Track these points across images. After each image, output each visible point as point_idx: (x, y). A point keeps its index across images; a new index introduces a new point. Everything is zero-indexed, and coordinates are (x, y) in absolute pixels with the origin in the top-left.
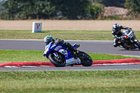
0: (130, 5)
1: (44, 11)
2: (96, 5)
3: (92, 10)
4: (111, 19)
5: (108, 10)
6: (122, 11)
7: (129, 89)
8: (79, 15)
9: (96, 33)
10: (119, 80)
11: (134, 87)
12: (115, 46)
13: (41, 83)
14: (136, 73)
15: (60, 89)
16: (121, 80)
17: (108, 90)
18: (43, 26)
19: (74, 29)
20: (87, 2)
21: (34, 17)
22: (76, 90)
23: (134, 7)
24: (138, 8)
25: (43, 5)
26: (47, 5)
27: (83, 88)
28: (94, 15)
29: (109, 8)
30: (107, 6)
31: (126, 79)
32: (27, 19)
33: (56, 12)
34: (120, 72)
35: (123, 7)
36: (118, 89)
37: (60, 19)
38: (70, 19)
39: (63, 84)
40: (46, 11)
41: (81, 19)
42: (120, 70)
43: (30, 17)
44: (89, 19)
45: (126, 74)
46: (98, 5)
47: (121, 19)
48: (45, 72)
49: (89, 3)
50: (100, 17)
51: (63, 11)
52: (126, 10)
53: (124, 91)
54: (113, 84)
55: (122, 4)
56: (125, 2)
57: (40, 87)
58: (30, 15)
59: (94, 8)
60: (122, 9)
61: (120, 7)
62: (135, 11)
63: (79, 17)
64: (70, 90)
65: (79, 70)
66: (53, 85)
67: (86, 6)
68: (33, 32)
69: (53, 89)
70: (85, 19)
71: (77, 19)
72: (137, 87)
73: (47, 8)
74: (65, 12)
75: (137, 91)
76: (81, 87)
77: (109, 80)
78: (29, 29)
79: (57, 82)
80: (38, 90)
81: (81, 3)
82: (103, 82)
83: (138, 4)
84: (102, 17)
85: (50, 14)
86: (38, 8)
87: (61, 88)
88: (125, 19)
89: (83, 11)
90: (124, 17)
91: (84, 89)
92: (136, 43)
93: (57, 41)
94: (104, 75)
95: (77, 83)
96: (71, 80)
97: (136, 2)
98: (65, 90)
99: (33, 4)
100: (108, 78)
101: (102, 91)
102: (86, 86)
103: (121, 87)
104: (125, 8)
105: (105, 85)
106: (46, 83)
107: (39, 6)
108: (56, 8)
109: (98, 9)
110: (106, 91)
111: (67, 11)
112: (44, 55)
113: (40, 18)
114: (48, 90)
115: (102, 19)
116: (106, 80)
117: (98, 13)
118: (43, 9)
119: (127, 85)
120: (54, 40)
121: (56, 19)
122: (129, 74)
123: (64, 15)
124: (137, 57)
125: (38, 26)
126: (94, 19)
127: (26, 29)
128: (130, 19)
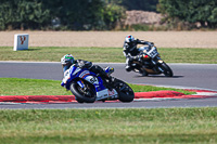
0: (166, 8)
1: (31, 17)
2: (112, 7)
3: (106, 15)
4: (136, 30)
5: (131, 16)
6: (153, 17)
7: (164, 137)
8: (87, 24)
9: (112, 51)
10: (148, 123)
11: (171, 135)
12: (128, 70)
13: (26, 129)
14: (175, 114)
15: (57, 138)
16: (151, 124)
17: (131, 139)
18: (30, 40)
19: (79, 45)
20: (98, 3)
21: (16, 27)
22: (82, 139)
23: (172, 11)
24: (177, 12)
25: (31, 8)
26: (37, 8)
27: (92, 136)
28: (110, 24)
29: (133, 12)
30: (130, 10)
31: (159, 123)
32: (6, 29)
33: (50, 18)
34: (150, 111)
35: (155, 11)
36: (147, 138)
37: (57, 30)
38: (73, 30)
39: (61, 130)
40: (36, 17)
41: (89, 29)
42: (149, 108)
43: (10, 27)
44: (102, 29)
45: (159, 114)
46: (116, 8)
47: (152, 30)
48: (34, 112)
49: (102, 4)
50: (118, 27)
51: (61, 18)
52: (159, 16)
53: (155, 141)
54: (139, 131)
55: (153, 7)
56: (157, 2)
57: (25, 135)
58: (10, 23)
59: (110, 13)
60: (153, 14)
61: (150, 10)
62: (173, 16)
63: (86, 27)
64: (72, 139)
65: (86, 109)
66: (46, 132)
67: (97, 9)
68: (15, 49)
69: (46, 138)
70: (96, 30)
71: (84, 29)
72: (176, 135)
73: (36, 12)
74: (65, 19)
75: (176, 141)
76: (88, 135)
77: (133, 124)
78: (9, 45)
79: (52, 127)
80: (23, 139)
81: (90, 5)
82: (124, 128)
83: (177, 7)
84: (122, 26)
85: (41, 21)
86: (22, 13)
87: (59, 137)
88: (159, 30)
89: (93, 17)
90: (157, 26)
91: (94, 138)
92: (160, 65)
93: (81, 64)
94: (125, 116)
95: (83, 128)
96: (73, 124)
97: (174, 3)
98: (64, 139)
99: (15, 7)
100: (131, 121)
101: (122, 141)
102: (96, 134)
103: (151, 135)
104: (158, 12)
105: (126, 131)
106: (34, 128)
107: (25, 10)
108: (51, 13)
109: (116, 14)
110: (128, 141)
111: (67, 17)
112: (63, 85)
113: (25, 29)
114: (37, 139)
115: (122, 30)
116: (127, 124)
117: (115, 20)
118: (31, 13)
119: (160, 131)
120: (76, 62)
121: (50, 29)
122: (163, 115)
123: (64, 23)
124: (176, 88)
125: (23, 40)
126: (109, 30)
127: (5, 45)
128: (166, 30)
